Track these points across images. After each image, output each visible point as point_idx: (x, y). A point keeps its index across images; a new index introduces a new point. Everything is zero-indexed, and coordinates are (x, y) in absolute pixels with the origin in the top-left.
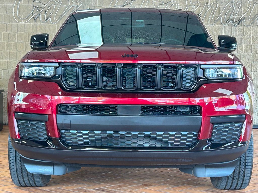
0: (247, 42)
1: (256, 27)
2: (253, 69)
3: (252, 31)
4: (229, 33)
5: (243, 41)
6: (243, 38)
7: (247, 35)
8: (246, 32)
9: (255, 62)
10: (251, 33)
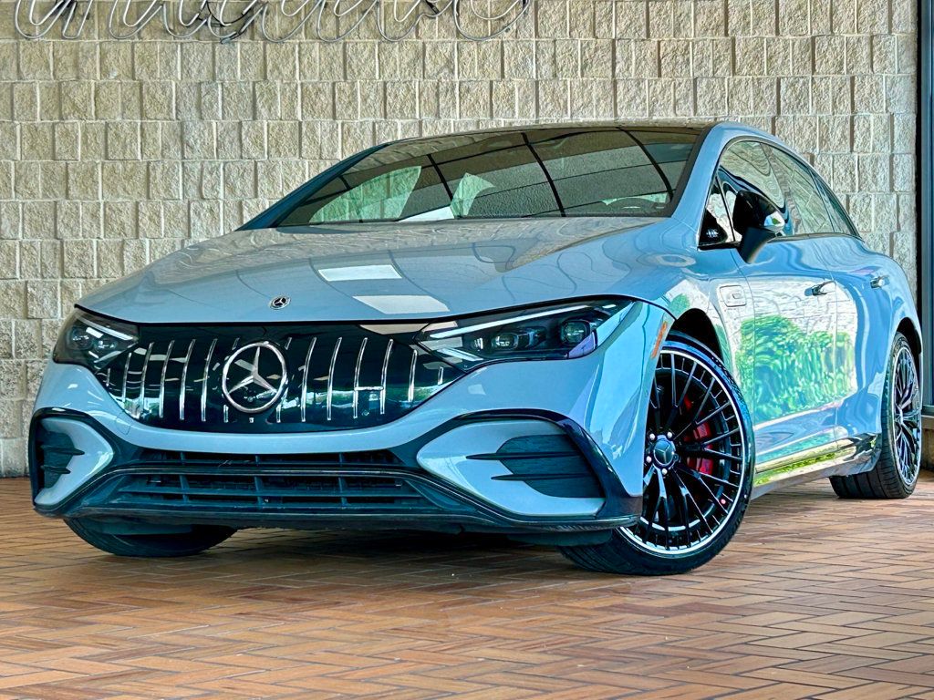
0: (279, 110)
1: (317, 45)
3: (301, 63)
4: (204, 72)
5: (264, 106)
6: (262, 95)
7: (278, 83)
8: (276, 67)
10: (297, 71)
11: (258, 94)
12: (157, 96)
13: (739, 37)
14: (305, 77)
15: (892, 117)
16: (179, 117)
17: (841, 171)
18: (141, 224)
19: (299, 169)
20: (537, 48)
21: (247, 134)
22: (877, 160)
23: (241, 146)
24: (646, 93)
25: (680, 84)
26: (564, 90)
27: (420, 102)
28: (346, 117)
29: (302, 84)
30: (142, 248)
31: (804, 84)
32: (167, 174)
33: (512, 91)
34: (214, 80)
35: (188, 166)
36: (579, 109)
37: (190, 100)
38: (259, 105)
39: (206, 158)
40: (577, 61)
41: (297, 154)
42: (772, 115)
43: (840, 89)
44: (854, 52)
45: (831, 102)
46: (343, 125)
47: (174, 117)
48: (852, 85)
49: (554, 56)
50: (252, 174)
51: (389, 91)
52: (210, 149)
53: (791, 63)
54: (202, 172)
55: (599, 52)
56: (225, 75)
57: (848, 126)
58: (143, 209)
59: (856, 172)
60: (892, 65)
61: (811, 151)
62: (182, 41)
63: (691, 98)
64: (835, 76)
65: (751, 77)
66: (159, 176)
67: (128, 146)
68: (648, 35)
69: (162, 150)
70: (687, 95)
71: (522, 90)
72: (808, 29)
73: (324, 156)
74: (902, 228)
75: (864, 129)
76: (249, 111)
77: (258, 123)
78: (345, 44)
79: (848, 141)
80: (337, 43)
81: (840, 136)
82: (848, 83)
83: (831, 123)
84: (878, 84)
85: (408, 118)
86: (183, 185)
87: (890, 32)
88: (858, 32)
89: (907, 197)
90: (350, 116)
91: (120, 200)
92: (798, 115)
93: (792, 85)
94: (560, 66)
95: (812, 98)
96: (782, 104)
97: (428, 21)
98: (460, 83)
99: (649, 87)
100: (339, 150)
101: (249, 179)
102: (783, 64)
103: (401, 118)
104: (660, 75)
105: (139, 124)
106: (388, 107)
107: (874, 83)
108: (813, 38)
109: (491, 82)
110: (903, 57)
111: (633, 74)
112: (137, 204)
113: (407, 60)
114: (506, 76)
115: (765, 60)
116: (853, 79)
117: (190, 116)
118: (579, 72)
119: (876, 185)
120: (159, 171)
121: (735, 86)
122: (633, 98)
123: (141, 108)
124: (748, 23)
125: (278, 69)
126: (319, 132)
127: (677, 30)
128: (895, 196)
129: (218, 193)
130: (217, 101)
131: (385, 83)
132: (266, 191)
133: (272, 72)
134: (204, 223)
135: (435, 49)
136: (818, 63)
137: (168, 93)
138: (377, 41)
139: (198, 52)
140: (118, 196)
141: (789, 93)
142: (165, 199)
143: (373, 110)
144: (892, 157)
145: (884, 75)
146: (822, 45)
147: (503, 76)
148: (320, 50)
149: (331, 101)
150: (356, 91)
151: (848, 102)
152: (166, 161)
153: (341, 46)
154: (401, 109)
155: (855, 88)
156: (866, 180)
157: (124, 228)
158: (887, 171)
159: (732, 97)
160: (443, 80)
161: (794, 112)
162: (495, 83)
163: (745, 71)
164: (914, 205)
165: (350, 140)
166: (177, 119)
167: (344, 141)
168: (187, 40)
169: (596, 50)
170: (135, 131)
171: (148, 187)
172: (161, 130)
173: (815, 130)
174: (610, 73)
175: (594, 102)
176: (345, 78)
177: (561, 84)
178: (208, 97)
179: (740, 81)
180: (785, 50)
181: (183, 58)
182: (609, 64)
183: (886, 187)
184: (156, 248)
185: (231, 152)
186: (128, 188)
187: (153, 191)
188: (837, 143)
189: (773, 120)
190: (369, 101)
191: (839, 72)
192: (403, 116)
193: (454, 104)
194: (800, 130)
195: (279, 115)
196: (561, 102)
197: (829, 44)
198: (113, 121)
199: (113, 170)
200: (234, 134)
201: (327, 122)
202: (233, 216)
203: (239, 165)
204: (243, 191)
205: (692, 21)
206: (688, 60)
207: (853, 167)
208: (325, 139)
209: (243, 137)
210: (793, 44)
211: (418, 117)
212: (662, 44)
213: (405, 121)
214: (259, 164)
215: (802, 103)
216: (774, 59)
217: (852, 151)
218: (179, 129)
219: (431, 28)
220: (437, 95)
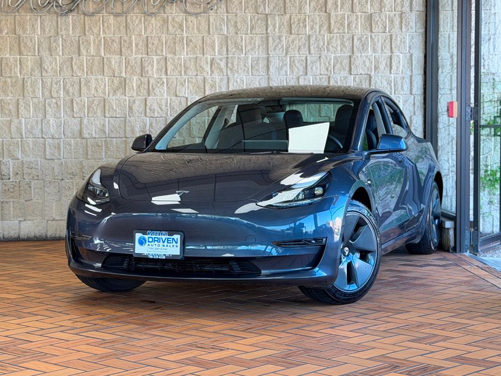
0: (92, 51)
1: (112, 17)
2: (107, 112)
3: (103, 26)
4: (53, 31)
5: (84, 49)
6: (83, 43)
8: (90, 28)
9: (111, 95)
10: (102, 31)
11: (81, 43)
12: (28, 43)
13: (333, 14)
14: (106, 33)
15: (411, 56)
16: (40, 55)
17: (385, 84)
18: (20, 111)
19: (103, 82)
20: (227, 19)
21: (75, 64)
22: (403, 78)
23: (73, 69)
24: (284, 42)
25: (301, 38)
26: (242, 41)
27: (166, 47)
28: (127, 55)
29: (104, 37)
30: (20, 123)
31: (366, 38)
32: (33, 84)
33: (214, 41)
34: (58, 35)
35: (45, 80)
36: (249, 51)
37: (45, 45)
38: (82, 49)
39: (53, 76)
40: (248, 25)
41: (102, 74)
42: (350, 54)
43: (385, 40)
44: (392, 21)
45: (380, 48)
46: (125, 58)
47: (37, 54)
48: (391, 39)
49: (236, 22)
50: (78, 84)
51: (149, 41)
52: (55, 71)
53: (359, 27)
54: (52, 83)
55: (259, 21)
56: (63, 32)
57: (389, 60)
58: (21, 102)
59: (393, 84)
60: (412, 28)
61: (369, 73)
62: (41, 14)
63: (307, 45)
64: (383, 34)
65: (339, 35)
66: (29, 85)
67: (13, 70)
68: (285, 13)
69: (31, 72)
70: (305, 44)
71: (219, 41)
72: (369, 9)
73: (116, 75)
74: (416, 114)
75: (397, 62)
76: (77, 51)
77: (81, 57)
78: (126, 16)
79: (389, 68)
80: (122, 16)
81: (384, 65)
82: (389, 38)
83: (380, 58)
84: (404, 38)
85: (159, 56)
86: (42, 90)
87: (411, 11)
88: (395, 11)
89: (419, 98)
90: (129, 54)
91: (9, 98)
92: (363, 55)
93: (360, 38)
94: (239, 28)
95: (371, 46)
96: (355, 48)
97: (170, 4)
98: (187, 37)
99: (286, 39)
100: (124, 73)
101: (77, 87)
102: (356, 27)
103: (156, 56)
104: (291, 34)
105: (19, 58)
106: (149, 50)
107: (402, 38)
108: (371, 14)
109: (203, 36)
110: (418, 24)
111: (277, 32)
112: (18, 100)
113: (159, 25)
114: (211, 33)
115: (346, 25)
116: (391, 36)
117: (45, 54)
118: (249, 32)
119: (403, 90)
120: (29, 82)
121: (330, 39)
122: (277, 46)
123: (20, 49)
124: (338, 6)
125: (92, 29)
126: (113, 62)
127: (300, 9)
128: (413, 96)
129: (60, 94)
130: (59, 46)
131: (147, 37)
132: (85, 94)
133: (88, 31)
134: (53, 111)
135: (173, 19)
136: (374, 27)
137: (33, 42)
138: (143, 15)
139: (49, 20)
140: (8, 96)
141: (358, 43)
142: (32, 98)
143: (141, 51)
144: (411, 76)
145: (408, 34)
146: (376, 18)
147: (209, 34)
148: (114, 19)
149: (119, 45)
150: (132, 42)
151: (388, 47)
152: (33, 78)
153: (124, 18)
154: (156, 50)
155: (393, 41)
156: (398, 88)
157: (11, 112)
158: (409, 84)
159: (329, 45)
160: (178, 36)
161: (361, 53)
162: (205, 37)
163: (336, 31)
164: (422, 101)
165: (129, 67)
166: (39, 55)
167: (126, 67)
168: (43, 14)
169: (258, 20)
170: (16, 61)
171: (24, 91)
172: (30, 61)
173: (372, 62)
174: (264, 32)
175: (257, 47)
176: (127, 34)
177: (239, 38)
178: (54, 44)
179: (333, 36)
180: (357, 20)
181: (41, 23)
182: (265, 27)
183: (408, 92)
184: (28, 123)
185: (67, 73)
186: (13, 91)
187: (26, 93)
188: (383, 69)
189: (350, 57)
190: (139, 46)
191: (385, 33)
192: (157, 55)
193: (183, 48)
194: (364, 62)
195: (92, 53)
196: (240, 47)
197: (380, 17)
198: (5, 57)
199: (5, 82)
200: (68, 63)
201: (117, 57)
202: (68, 107)
203: (71, 80)
204: (73, 94)
205: (308, 5)
206: (306, 25)
207: (391, 82)
208: (116, 66)
209: (74, 65)
210: (361, 17)
211: (164, 54)
212: (292, 17)
213: (158, 57)
214: (82, 79)
215: (365, 48)
216: (351, 25)
217: (391, 73)
218: (39, 61)
219: (171, 9)
220: (175, 43)
